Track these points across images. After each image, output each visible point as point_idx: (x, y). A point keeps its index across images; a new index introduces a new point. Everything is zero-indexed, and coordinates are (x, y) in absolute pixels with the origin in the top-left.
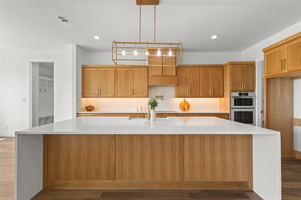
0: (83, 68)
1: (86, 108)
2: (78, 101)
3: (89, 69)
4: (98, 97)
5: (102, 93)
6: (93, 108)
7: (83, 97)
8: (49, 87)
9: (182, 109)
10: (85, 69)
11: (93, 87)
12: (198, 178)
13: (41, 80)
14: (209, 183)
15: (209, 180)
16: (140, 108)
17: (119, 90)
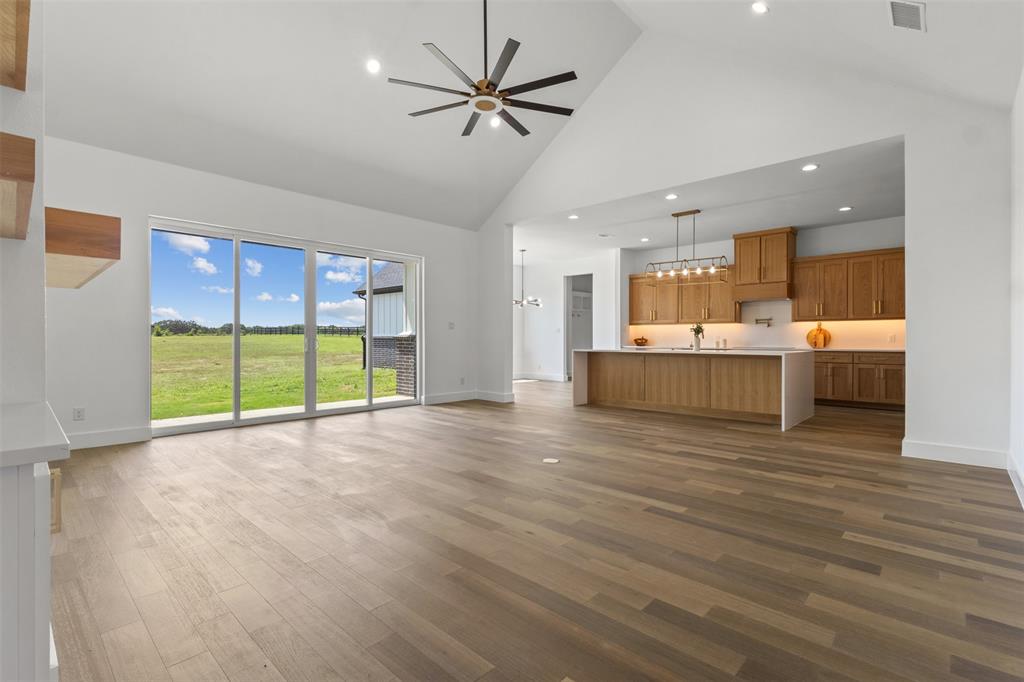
0: (632, 279)
1: (635, 340)
2: (623, 331)
3: (640, 281)
4: (652, 324)
5: (658, 316)
6: (646, 341)
7: (631, 324)
8: (585, 308)
9: (810, 344)
10: (634, 281)
11: (646, 309)
12: (725, 406)
13: (575, 298)
14: (737, 412)
15: (737, 409)
16: (721, 341)
17: (684, 312)
